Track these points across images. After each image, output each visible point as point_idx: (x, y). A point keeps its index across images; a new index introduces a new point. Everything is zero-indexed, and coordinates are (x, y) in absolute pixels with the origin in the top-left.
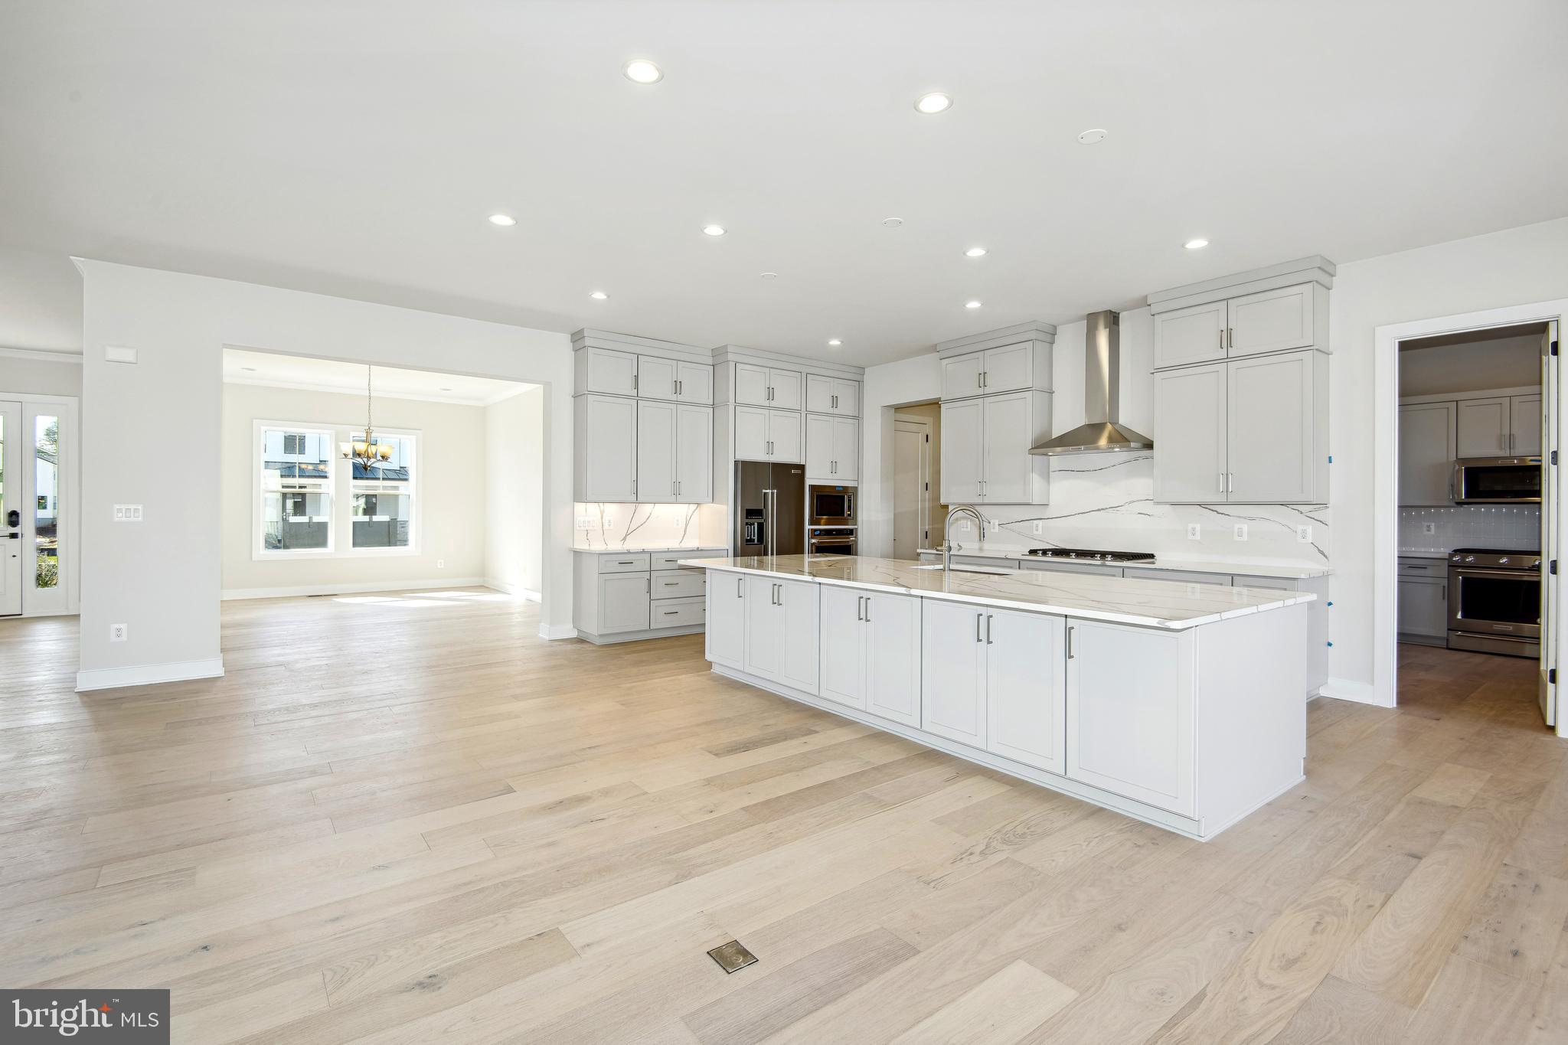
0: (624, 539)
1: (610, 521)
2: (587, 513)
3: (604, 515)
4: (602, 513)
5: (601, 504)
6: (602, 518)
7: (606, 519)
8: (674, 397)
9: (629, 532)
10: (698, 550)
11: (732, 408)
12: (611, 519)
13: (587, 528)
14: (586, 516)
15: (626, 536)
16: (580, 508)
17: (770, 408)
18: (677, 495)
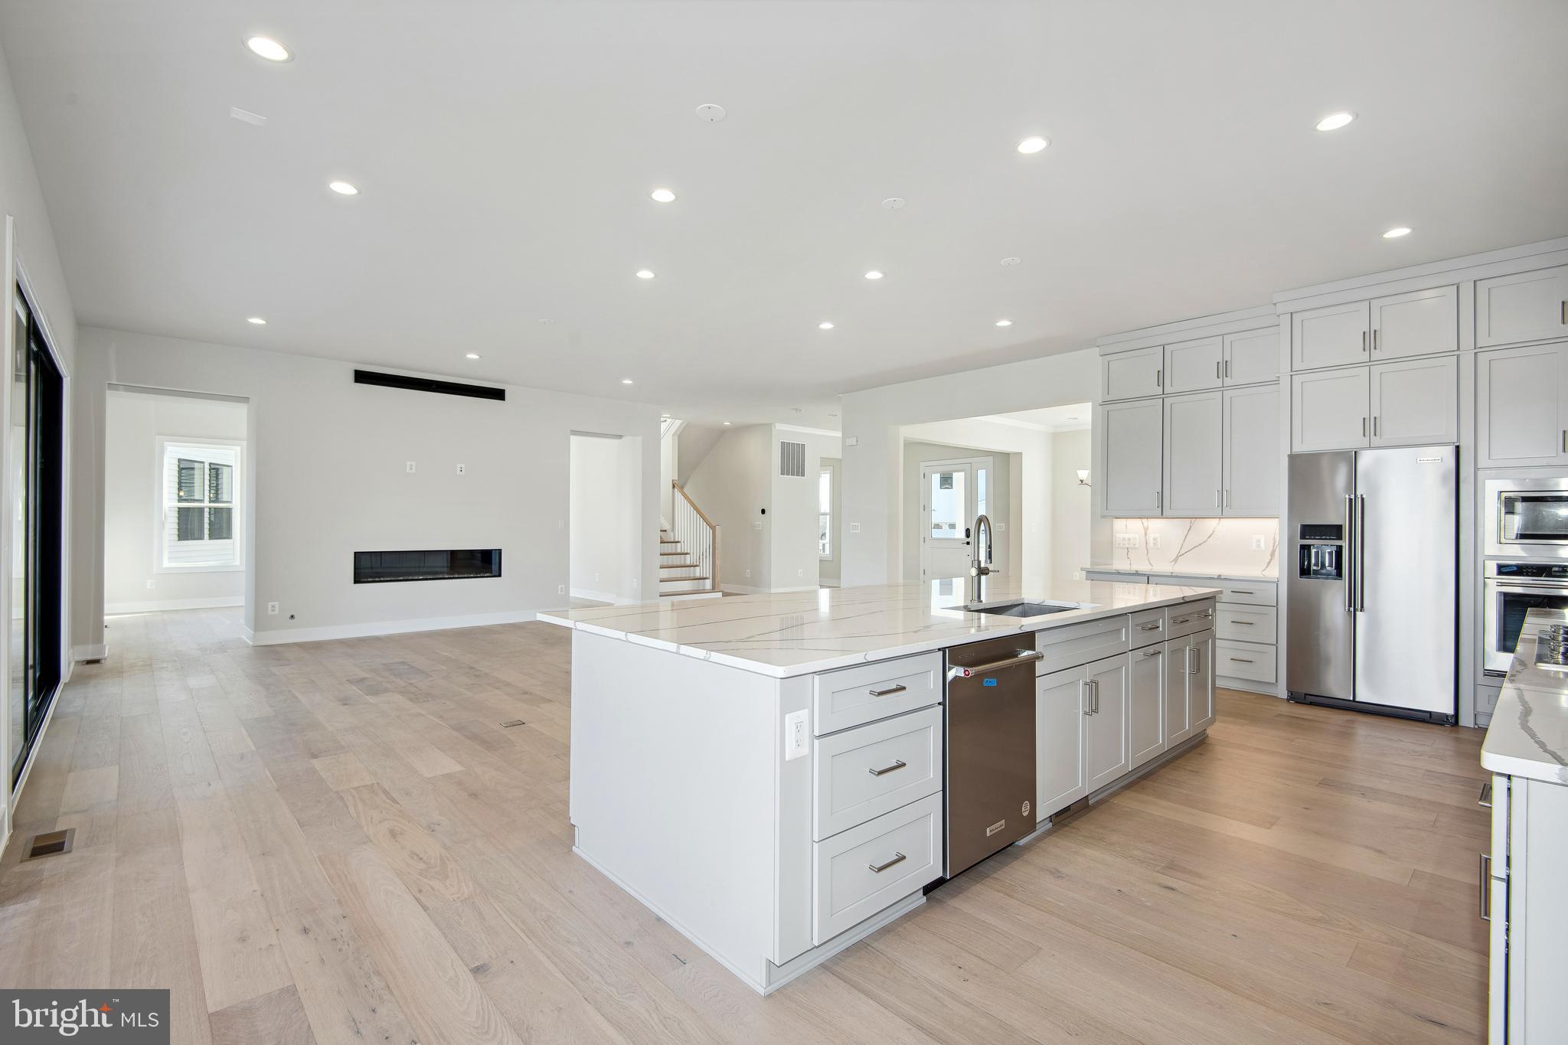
0: (1176, 560)
1: (1155, 539)
2: (1128, 530)
3: (1149, 531)
4: (1146, 529)
5: (1144, 520)
6: (1146, 534)
7: (1151, 536)
8: (1218, 383)
9: (1181, 553)
10: (1219, 578)
11: (1285, 382)
12: (1157, 535)
13: (1127, 546)
14: (1126, 533)
15: (1177, 557)
16: (1119, 524)
17: (1370, 364)
18: (1224, 508)
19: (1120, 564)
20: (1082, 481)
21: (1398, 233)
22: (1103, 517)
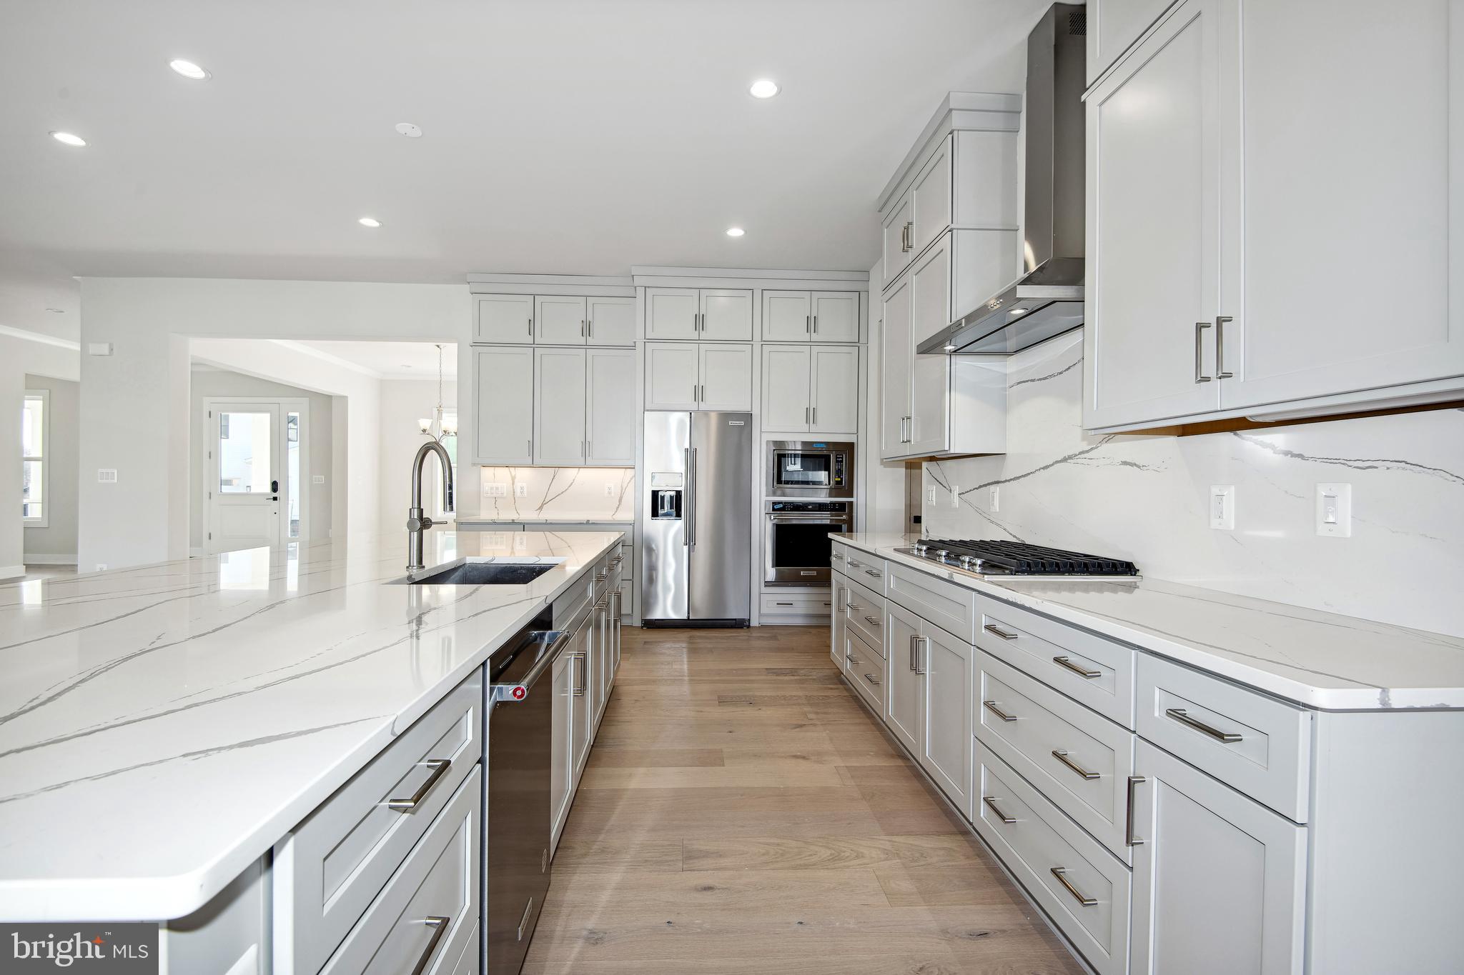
0: (541, 508)
1: (522, 488)
2: (496, 478)
3: (516, 480)
4: (513, 479)
5: (512, 469)
6: (513, 484)
7: (518, 485)
8: (582, 341)
9: (546, 501)
11: (640, 346)
12: (524, 485)
13: (495, 495)
14: (494, 482)
15: (543, 505)
16: (487, 473)
17: (699, 341)
18: (586, 457)
19: (486, 515)
20: (424, 431)
21: (735, 232)
22: (474, 464)
